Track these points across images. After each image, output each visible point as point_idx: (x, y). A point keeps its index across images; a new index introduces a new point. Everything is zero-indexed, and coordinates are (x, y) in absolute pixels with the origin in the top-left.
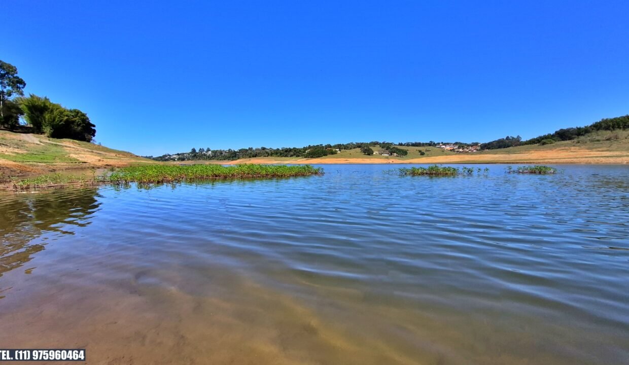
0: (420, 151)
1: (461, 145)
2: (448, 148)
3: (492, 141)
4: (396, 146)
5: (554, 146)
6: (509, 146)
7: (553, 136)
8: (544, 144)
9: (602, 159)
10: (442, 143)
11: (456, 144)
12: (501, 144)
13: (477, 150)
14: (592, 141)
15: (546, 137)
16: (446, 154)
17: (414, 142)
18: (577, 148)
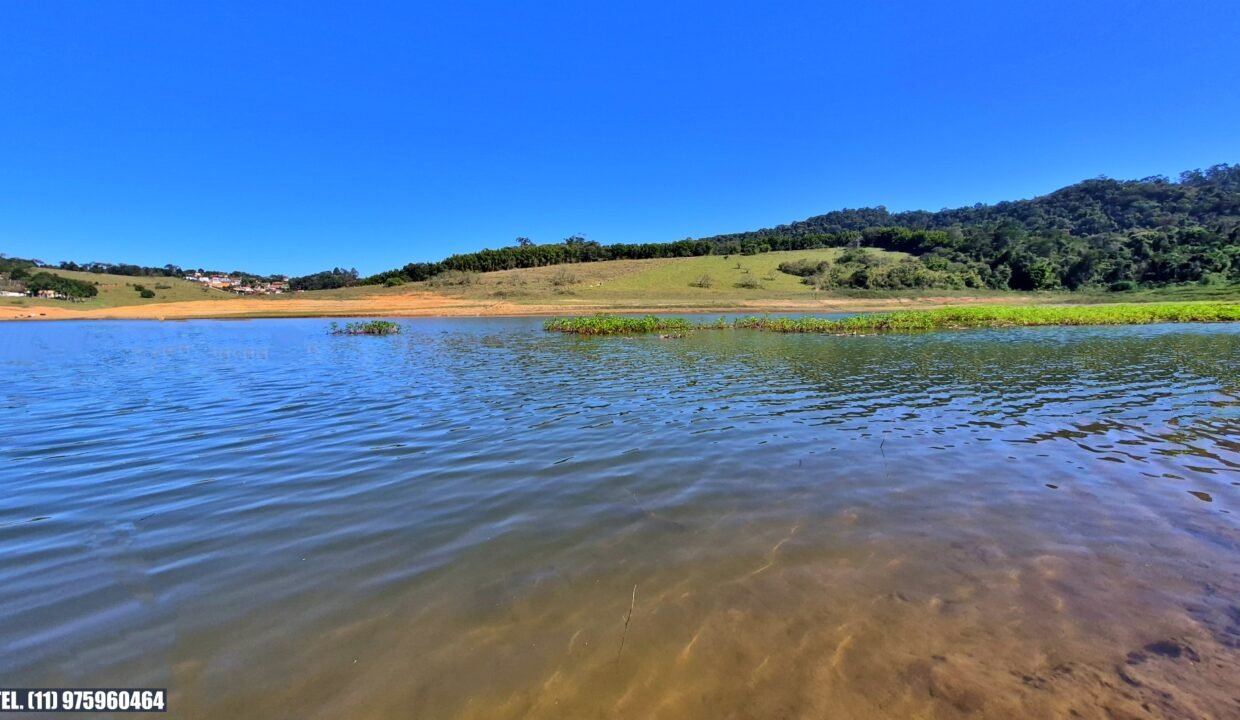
0: (139, 288)
1: (248, 280)
2: (216, 282)
3: (309, 274)
4: (51, 272)
5: (403, 289)
6: (339, 286)
7: (401, 273)
8: (390, 285)
9: (458, 310)
10: (201, 271)
11: (236, 275)
12: (326, 280)
13: (283, 290)
14: (445, 284)
15: (392, 275)
16: (215, 298)
17: (116, 263)
18: (431, 293)
